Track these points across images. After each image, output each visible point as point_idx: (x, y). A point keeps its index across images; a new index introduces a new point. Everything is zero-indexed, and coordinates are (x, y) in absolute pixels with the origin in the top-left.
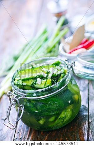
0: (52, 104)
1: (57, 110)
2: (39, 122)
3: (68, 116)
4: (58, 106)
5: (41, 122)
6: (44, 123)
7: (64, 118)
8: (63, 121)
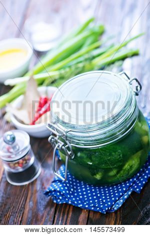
0: (113, 153)
1: (120, 161)
2: (95, 176)
3: (135, 167)
4: (121, 156)
5: (98, 177)
6: (102, 178)
7: (129, 170)
8: (128, 174)
